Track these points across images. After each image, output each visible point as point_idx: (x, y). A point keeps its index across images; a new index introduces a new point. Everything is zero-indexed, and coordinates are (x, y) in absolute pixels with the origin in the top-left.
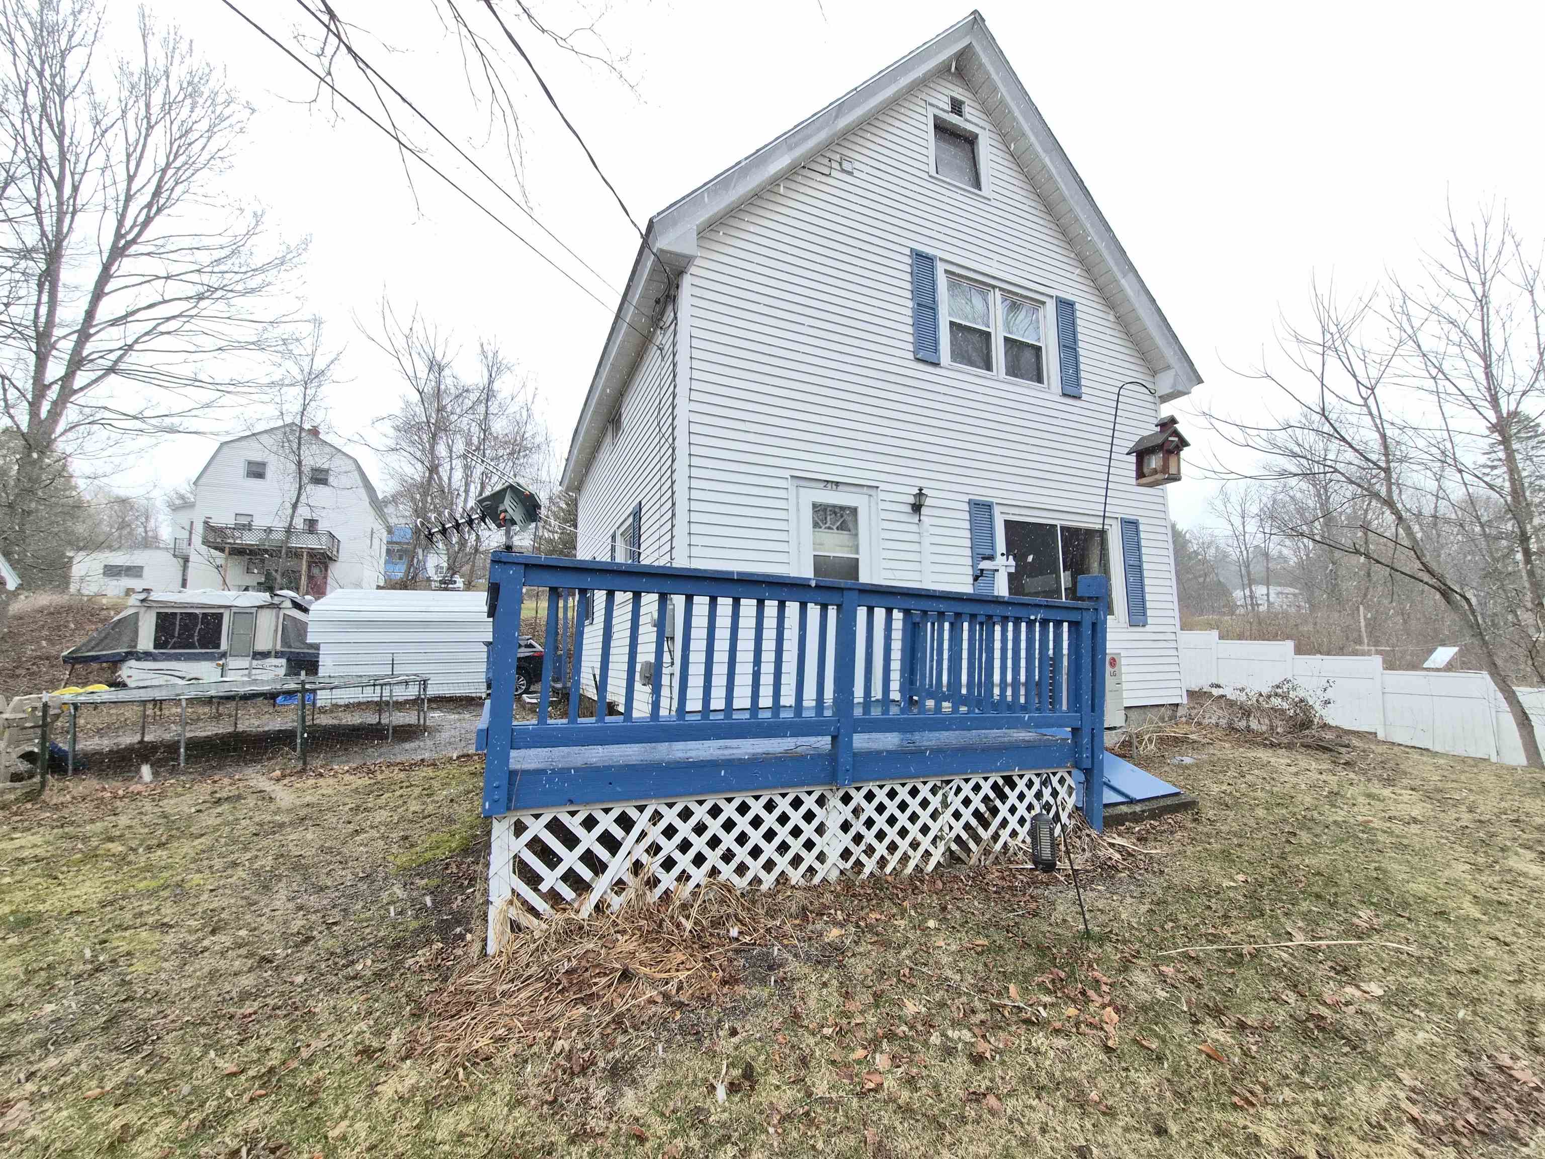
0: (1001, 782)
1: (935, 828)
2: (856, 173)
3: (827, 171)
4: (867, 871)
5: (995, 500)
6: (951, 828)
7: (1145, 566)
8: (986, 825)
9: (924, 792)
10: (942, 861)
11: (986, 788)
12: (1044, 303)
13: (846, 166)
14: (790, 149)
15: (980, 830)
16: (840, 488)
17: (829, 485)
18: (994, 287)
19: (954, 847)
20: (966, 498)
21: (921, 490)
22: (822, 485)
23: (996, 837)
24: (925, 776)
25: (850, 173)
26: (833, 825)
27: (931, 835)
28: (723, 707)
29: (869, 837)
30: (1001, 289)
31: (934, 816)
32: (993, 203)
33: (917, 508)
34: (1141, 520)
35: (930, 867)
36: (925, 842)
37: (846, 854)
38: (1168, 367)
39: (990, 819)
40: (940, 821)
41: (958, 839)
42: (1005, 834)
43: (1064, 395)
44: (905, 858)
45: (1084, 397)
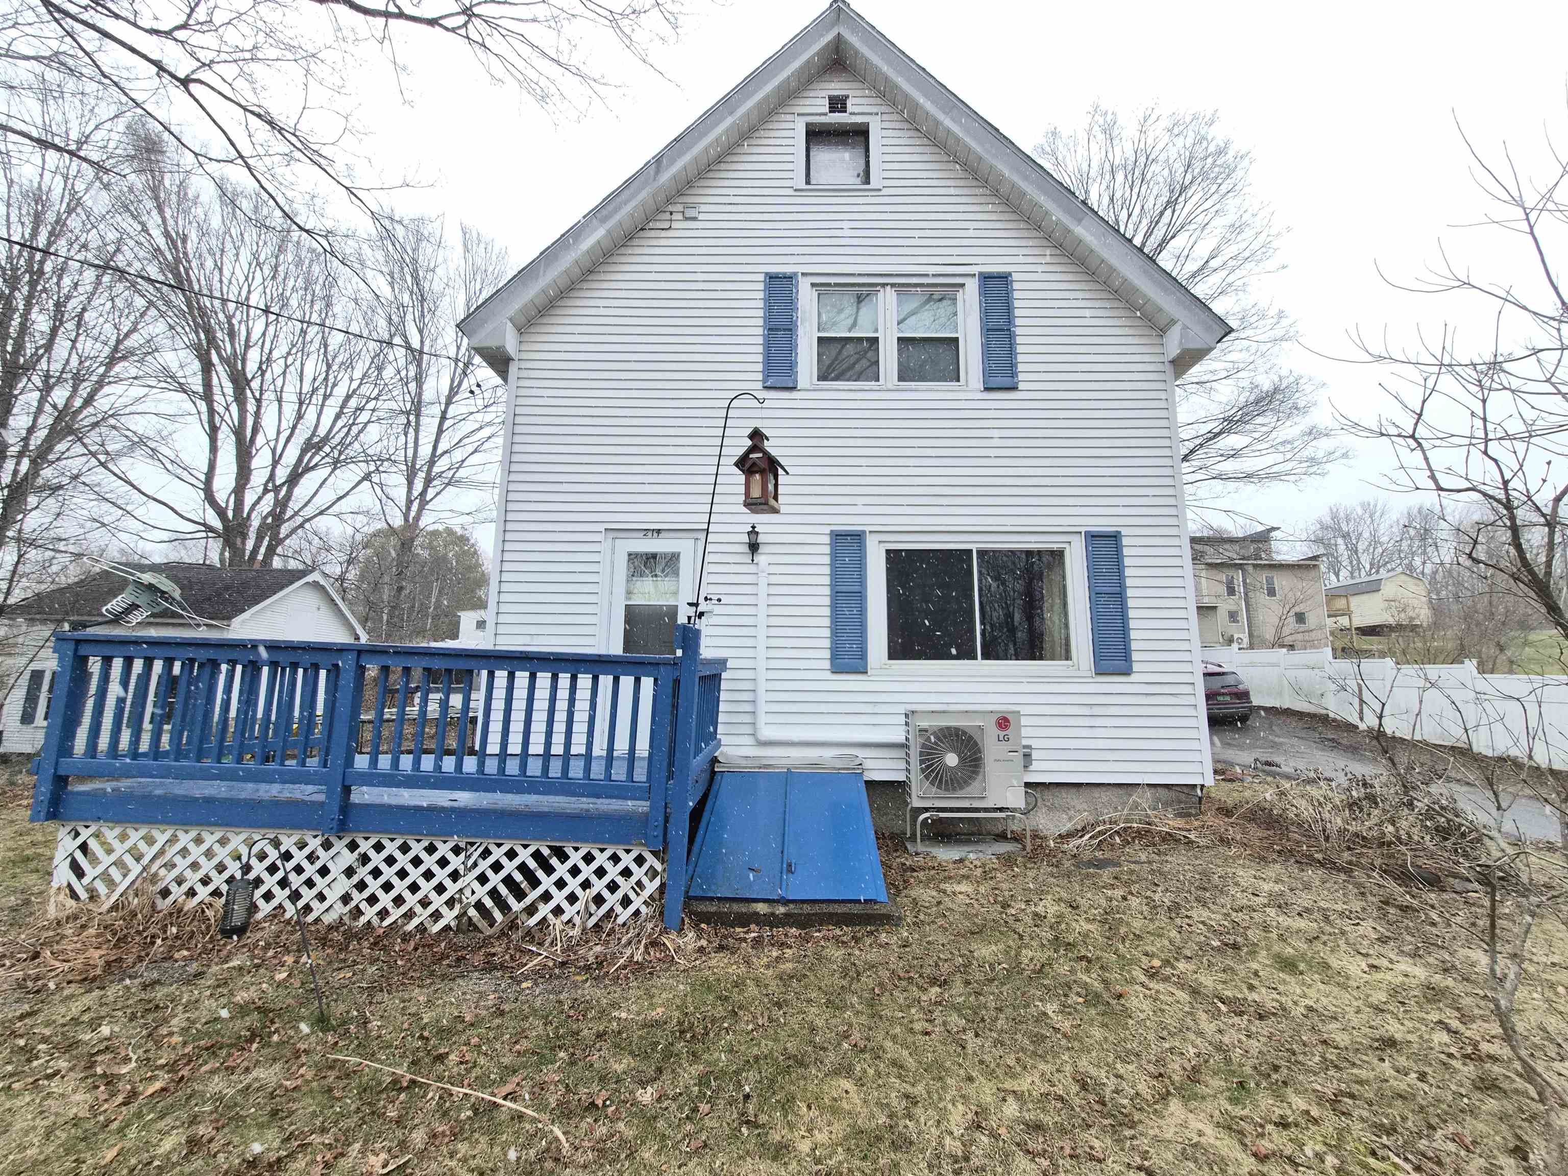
0: (546, 852)
1: (452, 888)
2: (701, 217)
3: (666, 225)
4: (363, 920)
5: (867, 529)
6: (473, 892)
7: (1130, 592)
8: (520, 895)
9: (443, 849)
10: (453, 924)
11: (524, 856)
12: (963, 285)
13: (690, 213)
14: (603, 221)
15: (511, 901)
16: (662, 535)
17: (650, 534)
18: (884, 285)
19: (472, 912)
20: (827, 530)
21: (753, 527)
22: (641, 534)
23: (531, 910)
24: (445, 835)
25: (694, 219)
26: (336, 869)
27: (446, 896)
28: (519, 752)
29: (374, 886)
30: (893, 285)
31: (455, 876)
32: (885, 191)
33: (754, 547)
34: (1124, 531)
35: (436, 928)
36: (438, 902)
37: (346, 899)
38: (1173, 322)
39: (527, 891)
40: (460, 884)
41: (479, 906)
42: (544, 910)
43: (987, 389)
44: (409, 915)
45: (1021, 386)
